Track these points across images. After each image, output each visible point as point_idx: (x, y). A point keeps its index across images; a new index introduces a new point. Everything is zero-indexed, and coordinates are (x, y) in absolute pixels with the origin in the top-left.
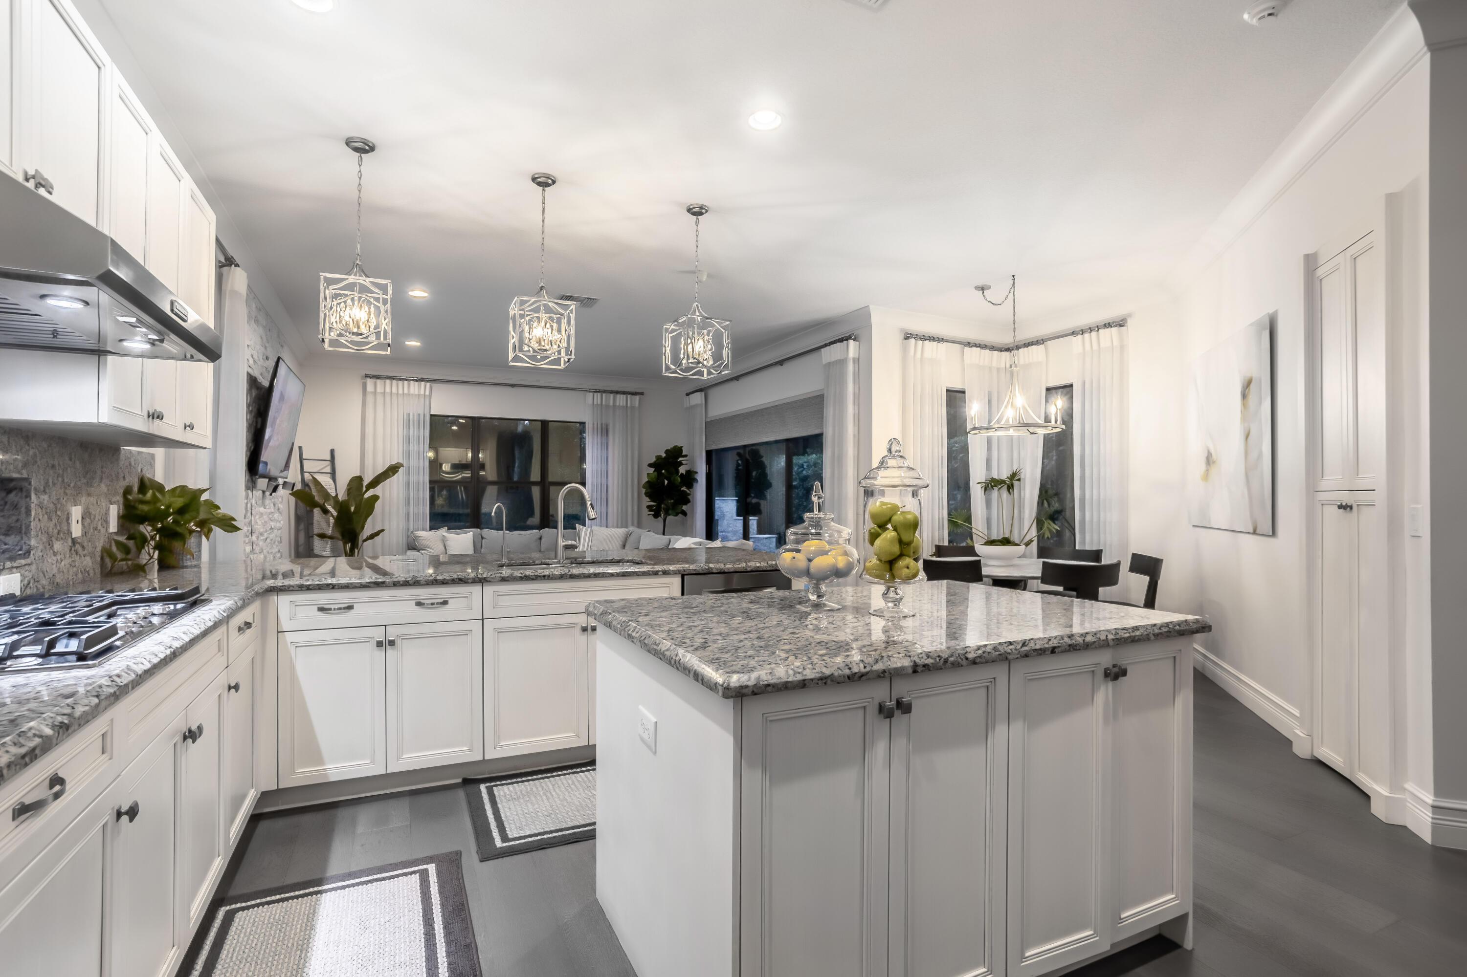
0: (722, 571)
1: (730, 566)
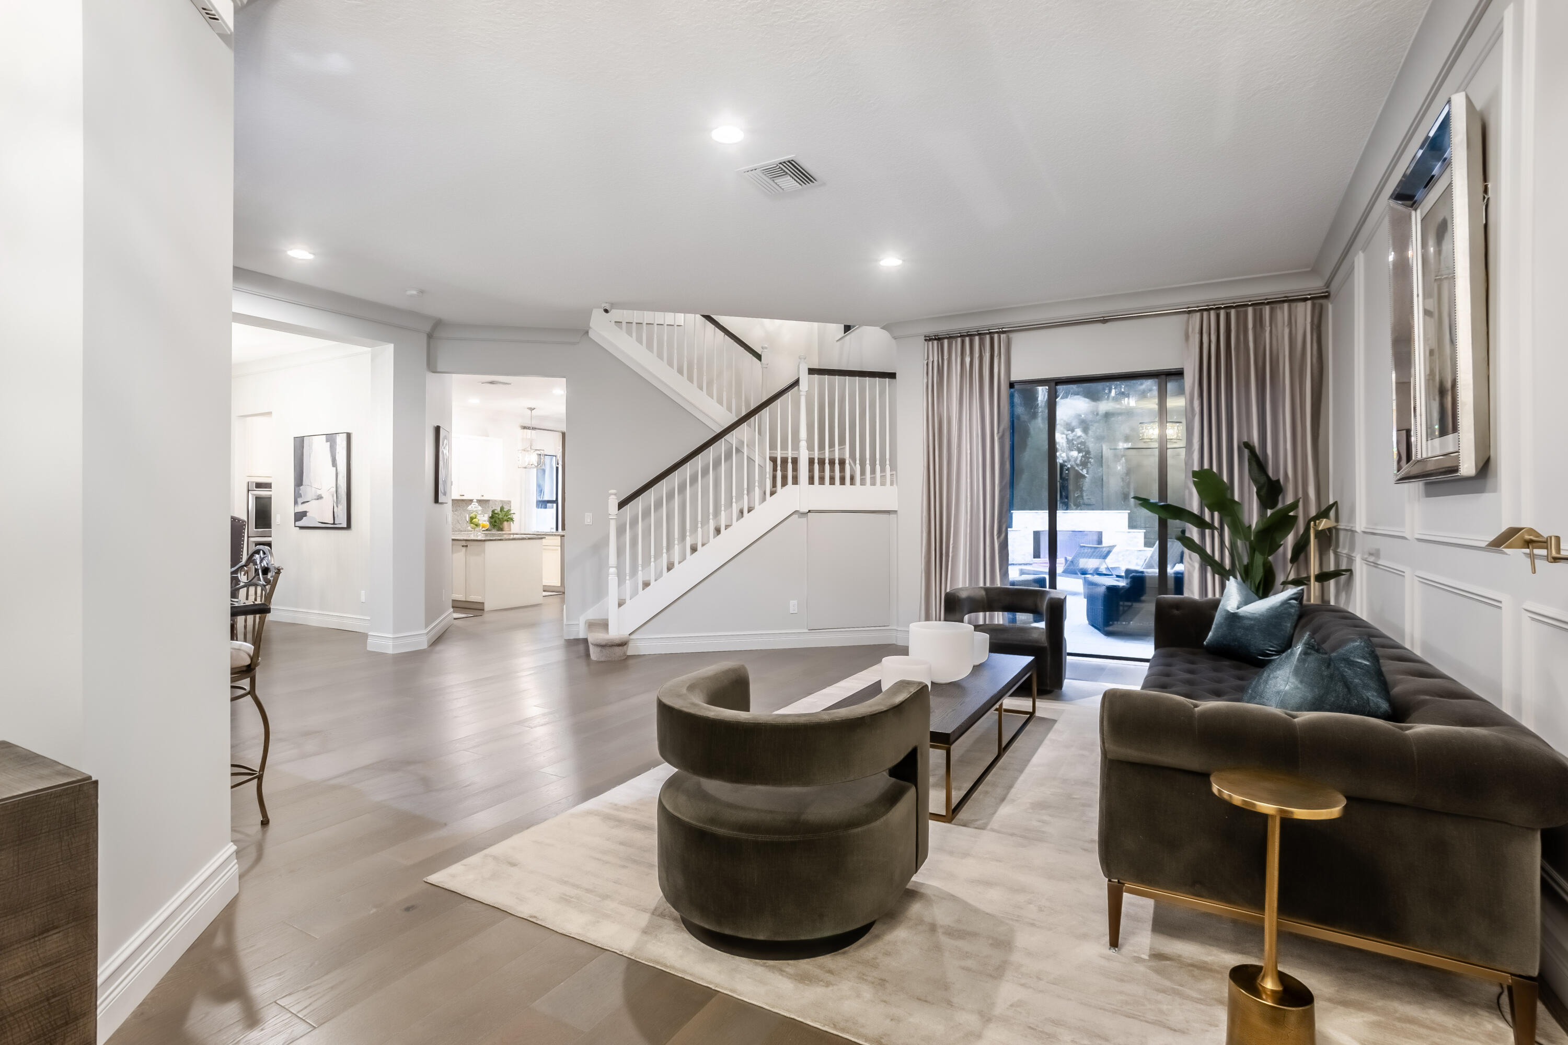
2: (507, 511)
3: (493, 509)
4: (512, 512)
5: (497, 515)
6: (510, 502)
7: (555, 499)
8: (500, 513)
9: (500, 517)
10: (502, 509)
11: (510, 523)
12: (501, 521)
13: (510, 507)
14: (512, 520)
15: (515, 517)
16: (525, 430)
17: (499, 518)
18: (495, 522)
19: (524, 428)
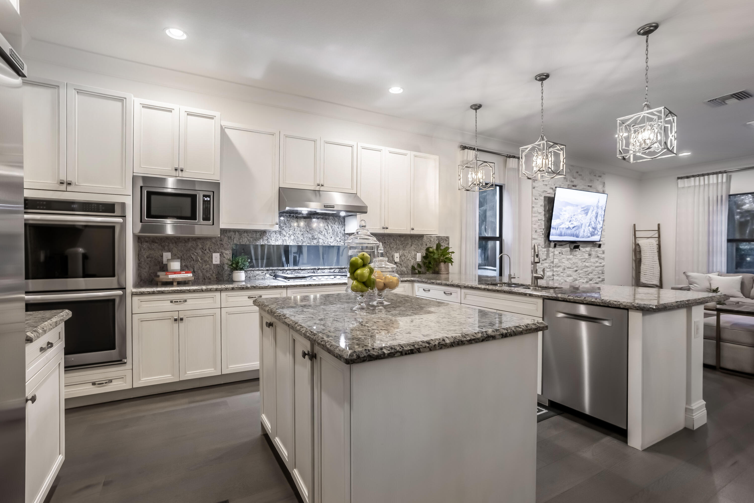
0: (565, 300)
1: (572, 298)
2: (445, 249)
3: (428, 246)
4: (450, 250)
5: (432, 255)
6: (448, 238)
7: (498, 235)
8: (435, 251)
9: (436, 256)
10: (438, 246)
11: (448, 267)
12: (438, 262)
13: (448, 244)
14: (450, 260)
15: (455, 257)
16: (466, 150)
17: (434, 259)
18: (430, 263)
19: (464, 148)
